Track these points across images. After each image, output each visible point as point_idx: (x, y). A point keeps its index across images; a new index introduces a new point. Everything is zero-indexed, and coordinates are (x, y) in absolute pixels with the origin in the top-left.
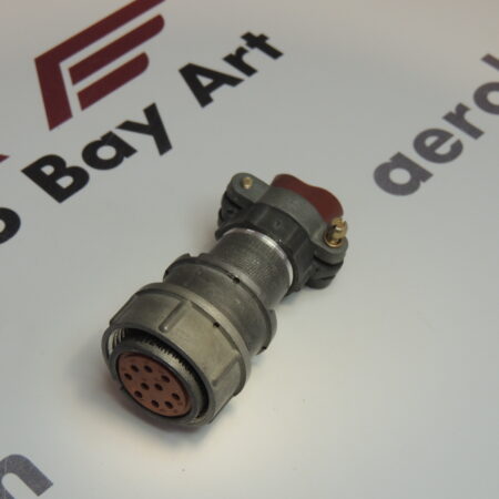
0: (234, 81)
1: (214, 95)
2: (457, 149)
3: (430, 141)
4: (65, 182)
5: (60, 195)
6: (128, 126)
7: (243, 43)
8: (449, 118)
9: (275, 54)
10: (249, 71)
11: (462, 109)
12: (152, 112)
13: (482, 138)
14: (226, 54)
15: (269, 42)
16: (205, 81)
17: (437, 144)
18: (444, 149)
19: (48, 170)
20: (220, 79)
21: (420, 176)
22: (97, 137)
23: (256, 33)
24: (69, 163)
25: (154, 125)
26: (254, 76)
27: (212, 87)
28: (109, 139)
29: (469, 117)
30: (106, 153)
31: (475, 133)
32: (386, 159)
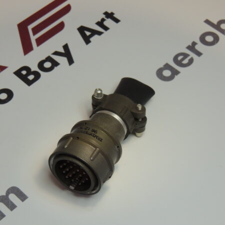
0: (100, 33)
1: (91, 39)
2: (191, 61)
3: (180, 58)
4: (31, 77)
5: (29, 83)
6: (56, 53)
7: (104, 16)
8: (189, 48)
9: (117, 21)
10: (106, 29)
11: (194, 44)
12: (66, 47)
13: (202, 56)
14: (97, 21)
15: (114, 16)
16: (88, 33)
17: (183, 59)
18: (186, 61)
19: (24, 72)
20: (94, 32)
21: (175, 73)
22: (44, 58)
23: (109, 12)
24: (33, 70)
25: (67, 53)
26: (108, 31)
27: (91, 36)
28: (49, 59)
29: (197, 47)
30: (48, 65)
31: (199, 54)
32: (162, 66)
